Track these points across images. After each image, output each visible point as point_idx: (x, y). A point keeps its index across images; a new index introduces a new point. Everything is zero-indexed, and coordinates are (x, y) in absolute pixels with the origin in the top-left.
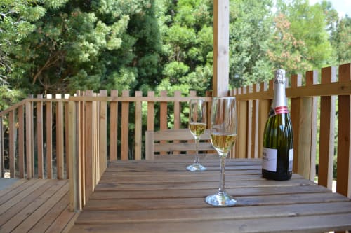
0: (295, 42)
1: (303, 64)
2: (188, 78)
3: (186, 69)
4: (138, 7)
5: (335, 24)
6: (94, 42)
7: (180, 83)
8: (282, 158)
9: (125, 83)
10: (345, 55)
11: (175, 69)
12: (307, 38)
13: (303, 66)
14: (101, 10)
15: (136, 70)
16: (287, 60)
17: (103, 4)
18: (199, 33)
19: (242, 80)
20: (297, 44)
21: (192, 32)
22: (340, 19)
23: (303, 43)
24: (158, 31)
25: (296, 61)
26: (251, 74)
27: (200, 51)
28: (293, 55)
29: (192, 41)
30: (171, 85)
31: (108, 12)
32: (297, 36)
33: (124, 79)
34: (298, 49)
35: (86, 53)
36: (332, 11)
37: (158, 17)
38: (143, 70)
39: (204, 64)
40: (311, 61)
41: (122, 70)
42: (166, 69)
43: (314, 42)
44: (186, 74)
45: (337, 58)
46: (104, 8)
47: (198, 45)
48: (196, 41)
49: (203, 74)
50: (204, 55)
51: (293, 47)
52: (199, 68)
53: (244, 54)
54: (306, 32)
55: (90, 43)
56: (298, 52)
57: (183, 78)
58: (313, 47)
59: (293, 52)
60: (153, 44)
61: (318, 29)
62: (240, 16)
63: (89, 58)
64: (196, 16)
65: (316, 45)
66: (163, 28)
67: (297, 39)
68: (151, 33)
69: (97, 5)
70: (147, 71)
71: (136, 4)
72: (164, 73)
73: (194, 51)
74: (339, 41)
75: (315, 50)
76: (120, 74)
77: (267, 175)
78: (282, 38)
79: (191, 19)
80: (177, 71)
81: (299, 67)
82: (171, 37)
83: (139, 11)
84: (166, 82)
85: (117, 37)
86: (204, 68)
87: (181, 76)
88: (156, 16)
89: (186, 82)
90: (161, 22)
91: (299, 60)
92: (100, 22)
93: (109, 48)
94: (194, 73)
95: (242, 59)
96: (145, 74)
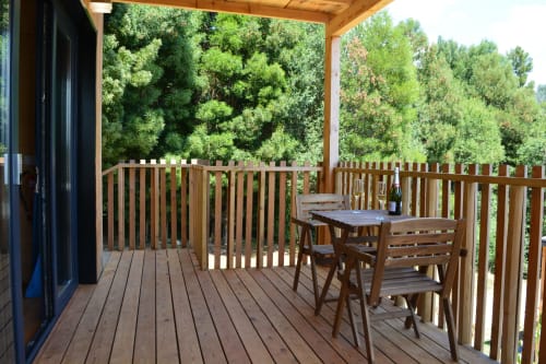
0: (373, 79)
1: (383, 107)
2: (231, 125)
3: (229, 111)
4: (169, 26)
5: (423, 51)
6: (119, 78)
7: (220, 131)
8: (398, 207)
9: (152, 132)
10: (435, 94)
11: (213, 111)
12: (390, 73)
13: (384, 111)
14: (123, 31)
15: (162, 112)
16: (363, 102)
17: (126, 23)
18: (249, 62)
19: (304, 127)
20: (376, 81)
21: (238, 60)
22: (430, 45)
23: (383, 80)
24: (191, 56)
25: (374, 104)
26: (315, 118)
27: (248, 86)
28: (371, 96)
29: (237, 72)
30: (209, 134)
31: (132, 33)
32: (376, 71)
33: (150, 126)
34: (377, 87)
35: (109, 92)
36: (420, 33)
37: (191, 37)
38: (170, 112)
39: (254, 104)
40: (394, 105)
41: (149, 114)
42: (201, 111)
43: (398, 80)
44: (229, 118)
45: (425, 98)
46: (128, 28)
47: (244, 78)
48: (244, 72)
49: (253, 119)
50: (255, 92)
51: (371, 85)
52: (247, 111)
53: (307, 92)
54: (388, 66)
55: (114, 79)
56: (377, 91)
57: (225, 123)
58: (395, 85)
59: (370, 91)
60: (185, 75)
61: (403, 62)
62: (301, 38)
63: (114, 99)
64: (243, 38)
65: (400, 83)
66: (197, 53)
67: (377, 75)
68: (182, 60)
69: (119, 24)
70: (175, 114)
71: (165, 20)
72: (198, 116)
73: (240, 86)
74: (428, 75)
75: (399, 89)
76: (145, 120)
77: (391, 213)
78: (357, 71)
79: (236, 41)
80: (216, 113)
81: (378, 111)
82: (207, 65)
83: (169, 30)
84: (202, 129)
85: (145, 68)
86: (255, 111)
87: (221, 121)
88: (188, 33)
89: (229, 129)
90: (194, 43)
91: (378, 102)
92: (123, 49)
93: (135, 85)
94: (241, 118)
95: (305, 98)
96: (172, 117)
